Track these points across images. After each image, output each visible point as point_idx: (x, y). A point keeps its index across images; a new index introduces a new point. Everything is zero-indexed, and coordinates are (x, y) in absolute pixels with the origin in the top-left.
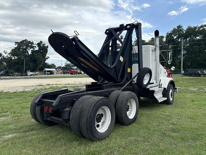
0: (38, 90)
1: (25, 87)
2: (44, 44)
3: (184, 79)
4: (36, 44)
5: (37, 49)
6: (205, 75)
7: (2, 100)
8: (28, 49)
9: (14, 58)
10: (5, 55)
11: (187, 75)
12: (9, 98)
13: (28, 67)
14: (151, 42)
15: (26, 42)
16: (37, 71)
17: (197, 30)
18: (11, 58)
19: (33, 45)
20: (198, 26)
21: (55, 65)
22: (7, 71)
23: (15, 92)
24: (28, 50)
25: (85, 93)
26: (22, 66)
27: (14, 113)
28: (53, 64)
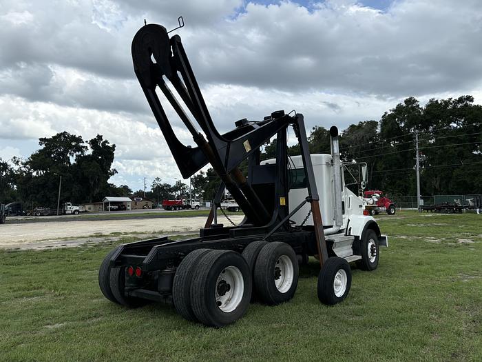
0: (96, 246)
1: (65, 239)
2: (106, 142)
3: (420, 218)
4: (87, 142)
5: (89, 152)
6: (470, 209)
7: (21, 267)
8: (70, 154)
9: (37, 173)
10: (16, 168)
11: (431, 210)
12: (36, 263)
13: (67, 194)
14: (348, 135)
15: (65, 137)
16: (87, 203)
17: (450, 107)
18: (29, 174)
19: (81, 144)
20: (453, 100)
21: (130, 188)
22: (18, 204)
23: (45, 251)
24: (68, 155)
25: (199, 243)
26: (55, 192)
27: (56, 289)
28: (125, 187)
